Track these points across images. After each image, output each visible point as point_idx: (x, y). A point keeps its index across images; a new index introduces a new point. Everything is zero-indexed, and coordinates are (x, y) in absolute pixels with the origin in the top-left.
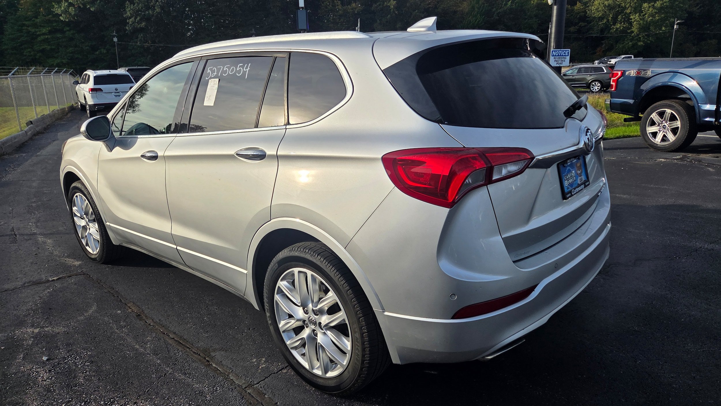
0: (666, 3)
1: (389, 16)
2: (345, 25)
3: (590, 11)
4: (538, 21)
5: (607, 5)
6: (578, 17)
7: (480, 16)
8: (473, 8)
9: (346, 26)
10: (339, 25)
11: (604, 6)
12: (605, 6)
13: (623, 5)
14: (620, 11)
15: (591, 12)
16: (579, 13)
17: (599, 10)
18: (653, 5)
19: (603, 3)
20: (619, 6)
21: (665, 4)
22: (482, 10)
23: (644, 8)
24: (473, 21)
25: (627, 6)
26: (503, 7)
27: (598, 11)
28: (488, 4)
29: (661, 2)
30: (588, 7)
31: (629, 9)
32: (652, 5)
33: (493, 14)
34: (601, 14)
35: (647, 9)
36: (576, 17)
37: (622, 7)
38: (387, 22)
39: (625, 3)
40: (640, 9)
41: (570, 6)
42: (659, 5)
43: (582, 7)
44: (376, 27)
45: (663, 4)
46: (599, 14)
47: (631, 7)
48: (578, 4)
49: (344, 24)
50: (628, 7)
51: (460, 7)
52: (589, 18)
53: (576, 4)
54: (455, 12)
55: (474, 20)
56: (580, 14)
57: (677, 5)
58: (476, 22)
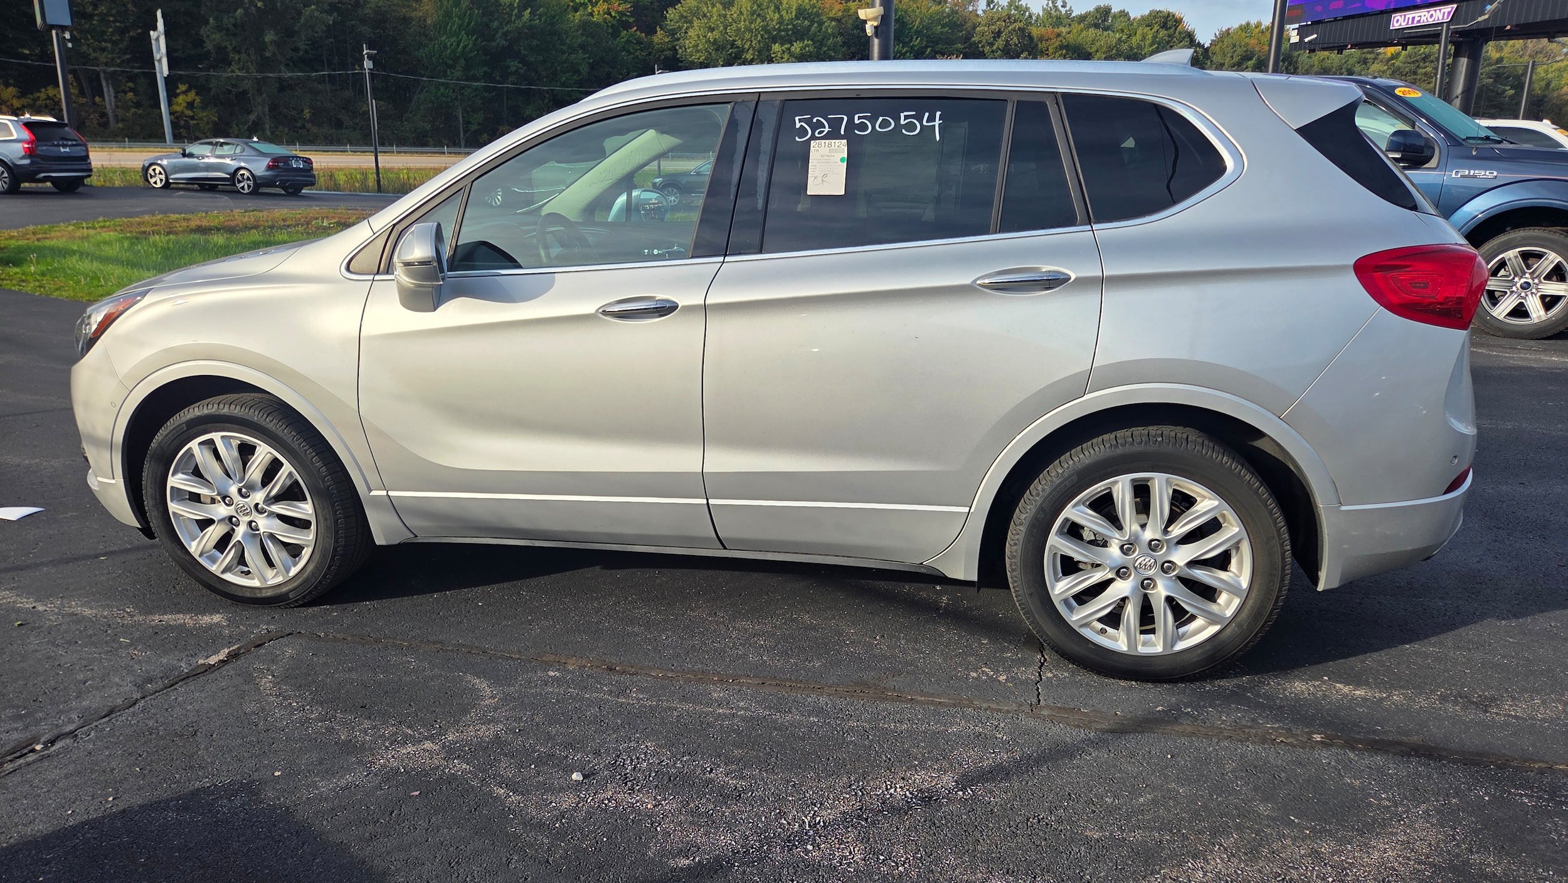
0: (808, 46)
1: (240, 11)
2: (114, 21)
3: (683, 48)
4: (588, 58)
5: (712, 40)
6: (661, 58)
7: (468, 36)
8: (448, 15)
9: (118, 24)
10: (95, 22)
11: (706, 42)
12: (708, 41)
13: (739, 43)
14: (733, 55)
15: (685, 51)
16: (662, 51)
17: (699, 48)
18: (789, 49)
19: (705, 36)
20: (733, 45)
21: (807, 49)
22: (469, 23)
23: (774, 53)
24: (451, 45)
25: (746, 46)
26: (515, 20)
27: (698, 51)
28: (481, 11)
29: (801, 45)
30: (678, 39)
31: (751, 51)
32: (787, 49)
33: (495, 35)
34: (703, 57)
35: (779, 56)
36: (659, 57)
37: (738, 47)
38: (235, 25)
39: (743, 40)
40: (767, 53)
41: (644, 34)
42: (798, 49)
43: (667, 40)
44: (208, 36)
45: (805, 49)
46: (701, 56)
47: (754, 48)
48: (659, 32)
49: (111, 19)
50: (749, 49)
51: (415, 10)
52: (682, 62)
53: (656, 32)
54: (406, 20)
55: (454, 44)
56: (665, 53)
57: (824, 52)
58: (458, 47)
